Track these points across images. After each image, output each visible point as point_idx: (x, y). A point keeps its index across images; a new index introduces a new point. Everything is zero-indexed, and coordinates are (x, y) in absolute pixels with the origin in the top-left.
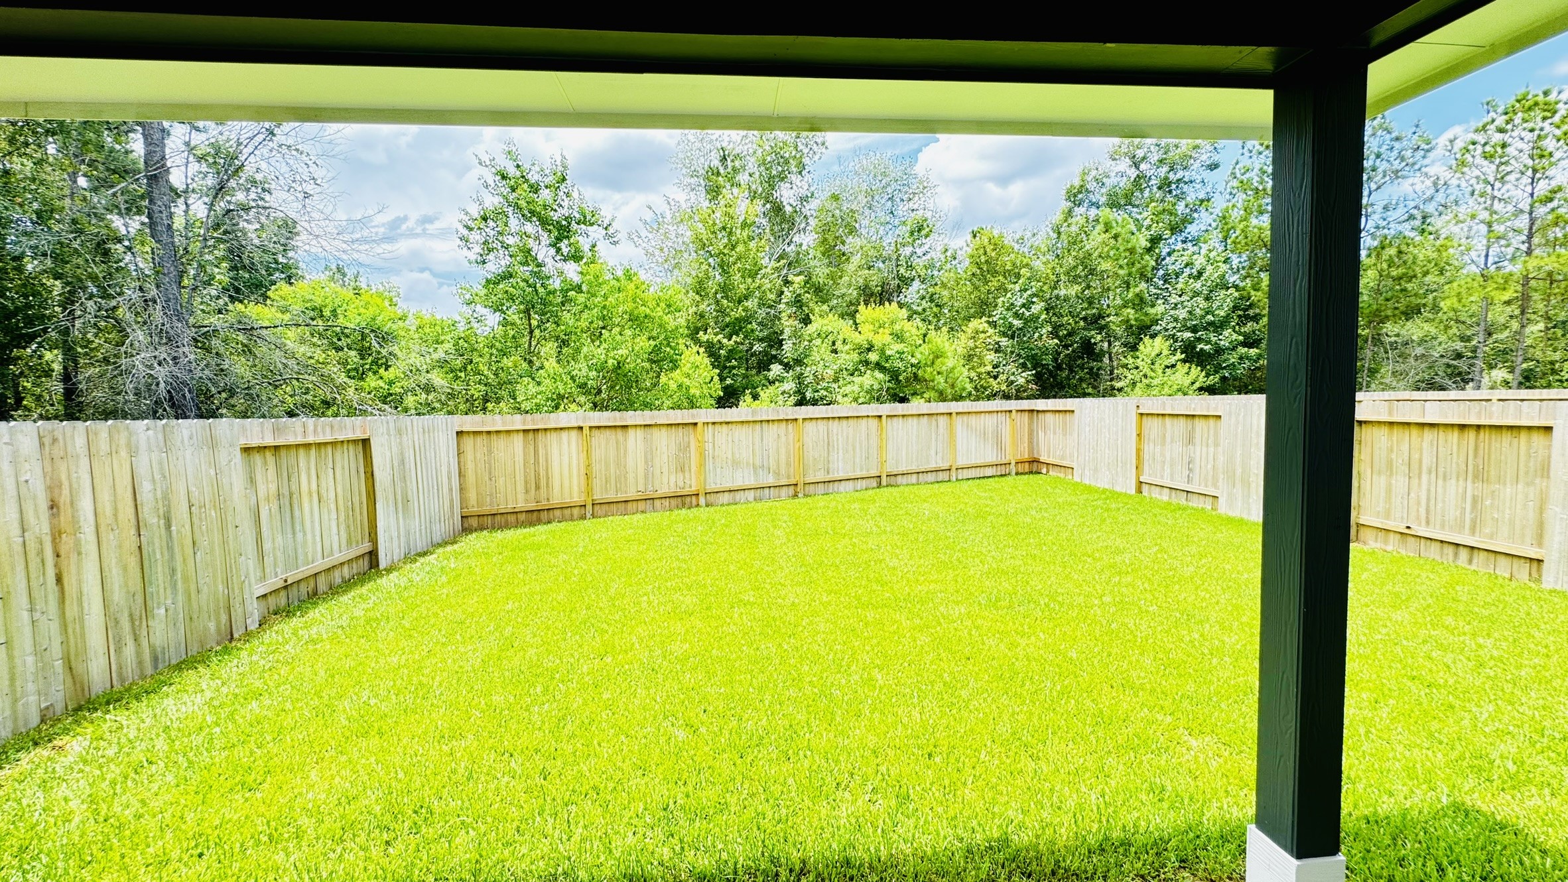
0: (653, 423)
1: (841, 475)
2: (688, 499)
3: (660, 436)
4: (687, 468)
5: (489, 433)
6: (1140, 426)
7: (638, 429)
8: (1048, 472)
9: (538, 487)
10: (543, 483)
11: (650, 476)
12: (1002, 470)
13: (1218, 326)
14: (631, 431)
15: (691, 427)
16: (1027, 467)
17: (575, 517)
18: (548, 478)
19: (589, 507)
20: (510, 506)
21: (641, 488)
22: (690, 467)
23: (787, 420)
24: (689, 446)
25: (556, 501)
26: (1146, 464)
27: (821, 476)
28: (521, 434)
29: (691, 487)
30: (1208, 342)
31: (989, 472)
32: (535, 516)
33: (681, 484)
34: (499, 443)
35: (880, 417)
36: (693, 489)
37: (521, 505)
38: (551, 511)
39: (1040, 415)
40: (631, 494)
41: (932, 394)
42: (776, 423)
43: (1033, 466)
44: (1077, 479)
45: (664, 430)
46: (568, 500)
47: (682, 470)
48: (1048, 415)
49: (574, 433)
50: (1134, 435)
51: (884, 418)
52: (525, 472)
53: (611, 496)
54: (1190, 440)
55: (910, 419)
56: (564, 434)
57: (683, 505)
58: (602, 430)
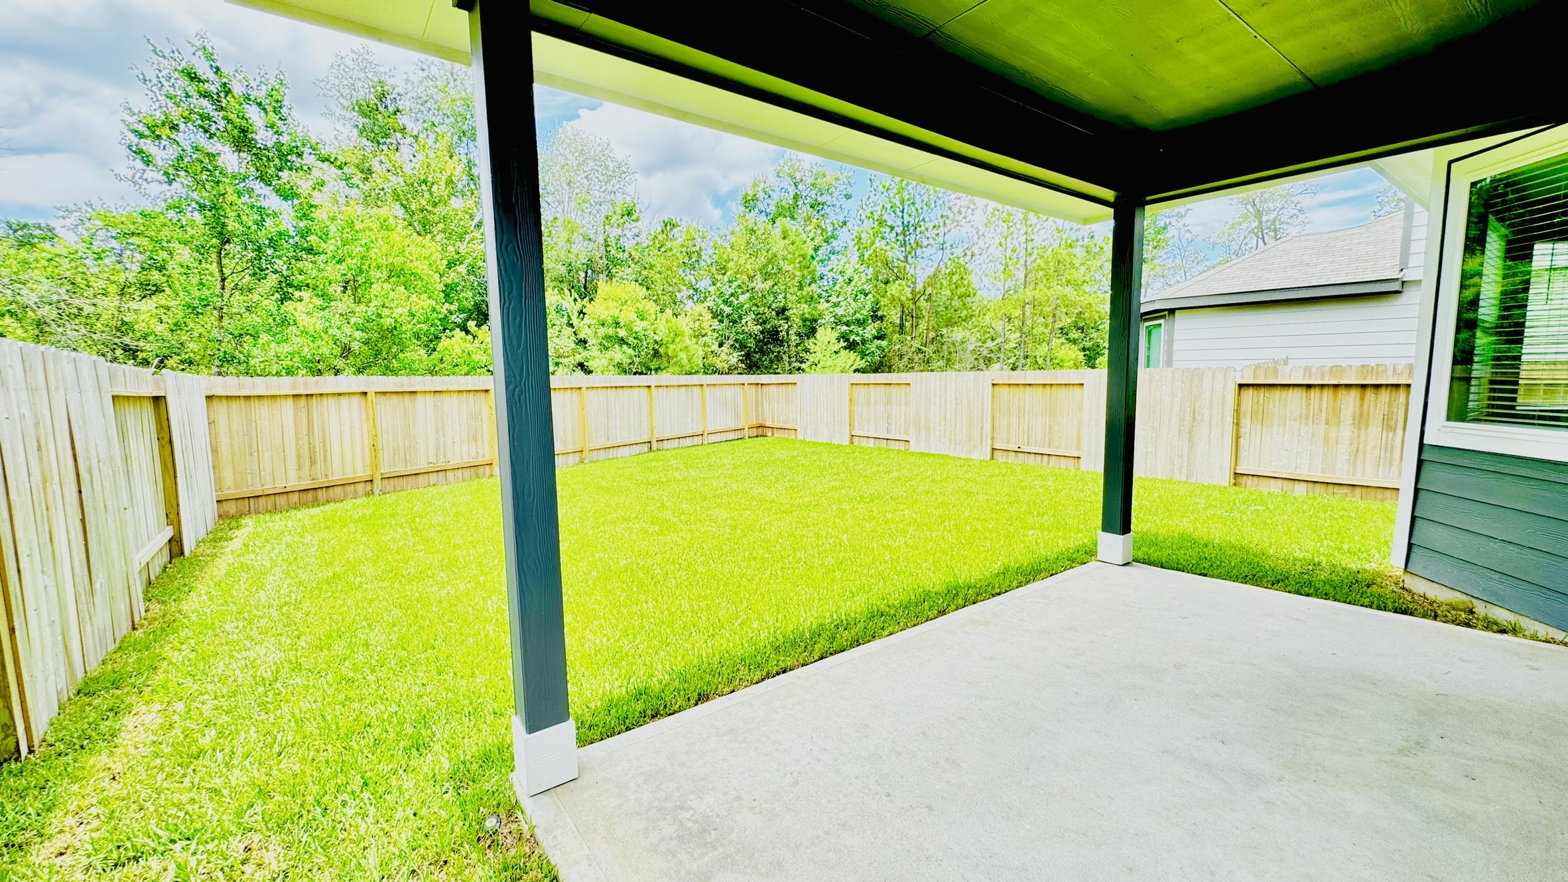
0: (445, 389)
1: (619, 442)
2: (481, 469)
3: (451, 404)
4: (479, 438)
5: (248, 397)
6: (851, 393)
7: (428, 395)
8: (773, 435)
9: (313, 463)
10: (319, 457)
11: (442, 446)
12: (738, 435)
13: (861, 323)
14: (419, 397)
15: (482, 394)
16: (754, 432)
17: (360, 494)
18: (325, 451)
19: (377, 482)
20: (279, 486)
21: (432, 459)
22: (482, 436)
23: (572, 389)
24: (481, 415)
25: (336, 476)
26: (856, 421)
27: (603, 443)
28: (290, 400)
29: (483, 457)
30: (858, 335)
31: (731, 436)
32: (311, 495)
33: (473, 454)
34: (262, 410)
35: (649, 387)
36: (486, 458)
37: (293, 484)
38: (331, 489)
39: (764, 387)
40: (422, 466)
41: (677, 369)
42: (562, 391)
43: (761, 430)
44: (800, 437)
45: (455, 396)
46: (350, 475)
47: (475, 440)
48: (772, 387)
49: (356, 400)
50: (848, 400)
51: (653, 388)
52: (297, 444)
53: (401, 469)
54: (888, 403)
55: (672, 389)
56: (344, 401)
57: (478, 476)
58: (388, 395)
